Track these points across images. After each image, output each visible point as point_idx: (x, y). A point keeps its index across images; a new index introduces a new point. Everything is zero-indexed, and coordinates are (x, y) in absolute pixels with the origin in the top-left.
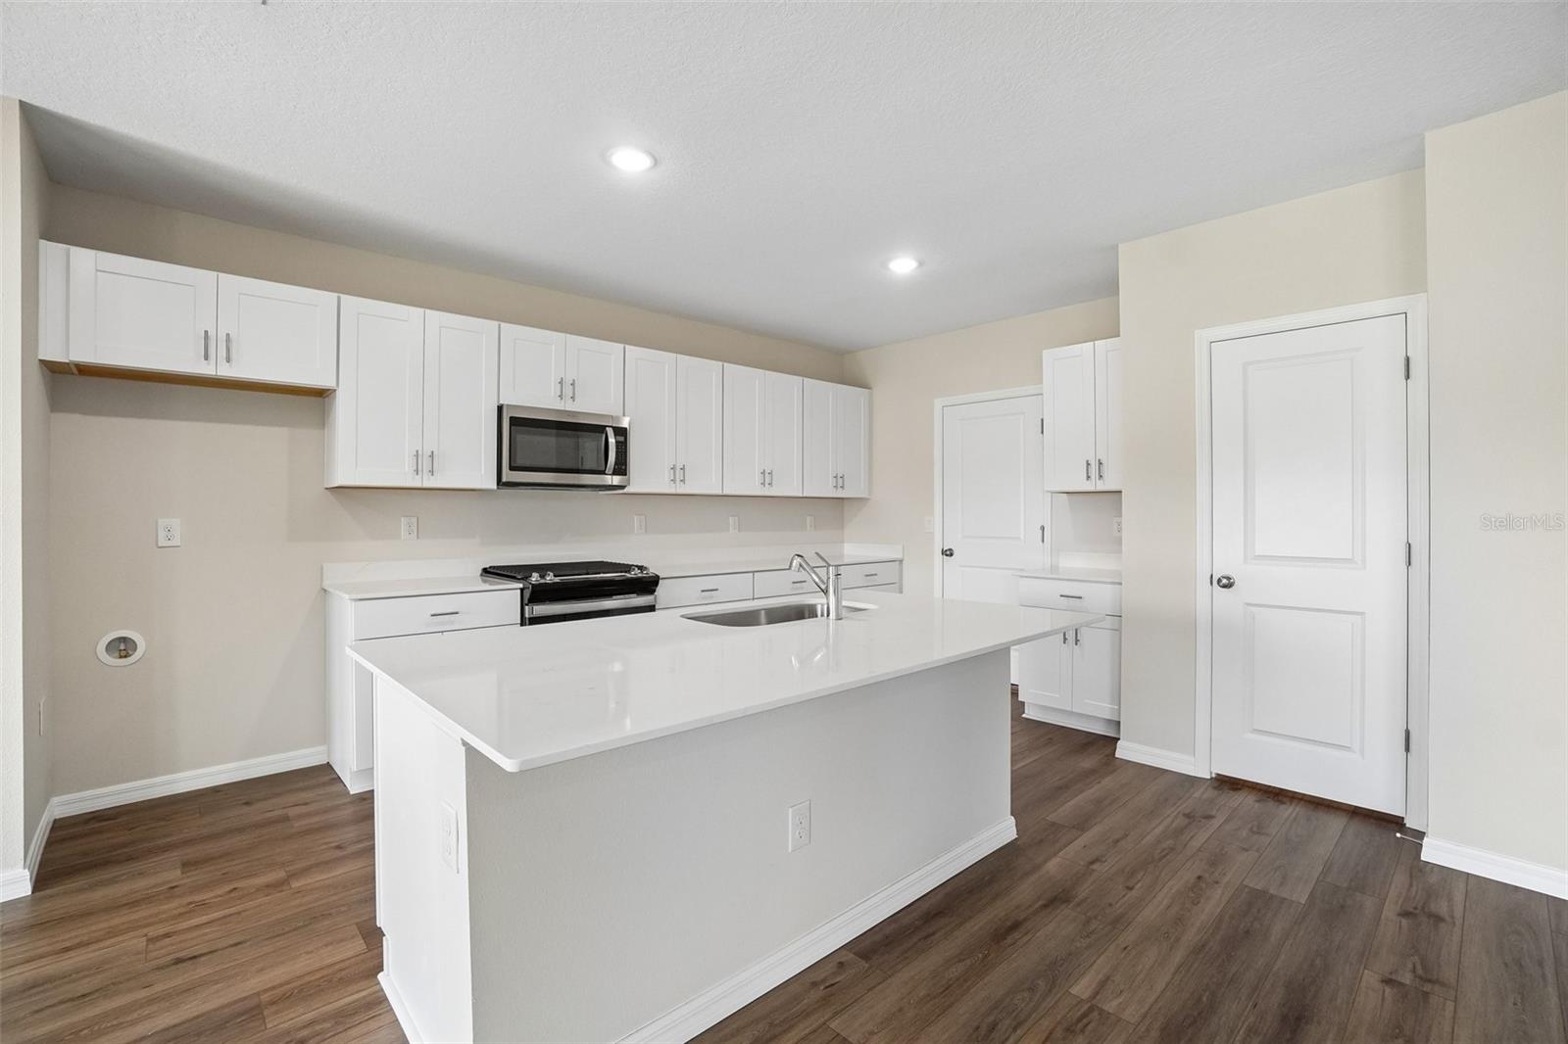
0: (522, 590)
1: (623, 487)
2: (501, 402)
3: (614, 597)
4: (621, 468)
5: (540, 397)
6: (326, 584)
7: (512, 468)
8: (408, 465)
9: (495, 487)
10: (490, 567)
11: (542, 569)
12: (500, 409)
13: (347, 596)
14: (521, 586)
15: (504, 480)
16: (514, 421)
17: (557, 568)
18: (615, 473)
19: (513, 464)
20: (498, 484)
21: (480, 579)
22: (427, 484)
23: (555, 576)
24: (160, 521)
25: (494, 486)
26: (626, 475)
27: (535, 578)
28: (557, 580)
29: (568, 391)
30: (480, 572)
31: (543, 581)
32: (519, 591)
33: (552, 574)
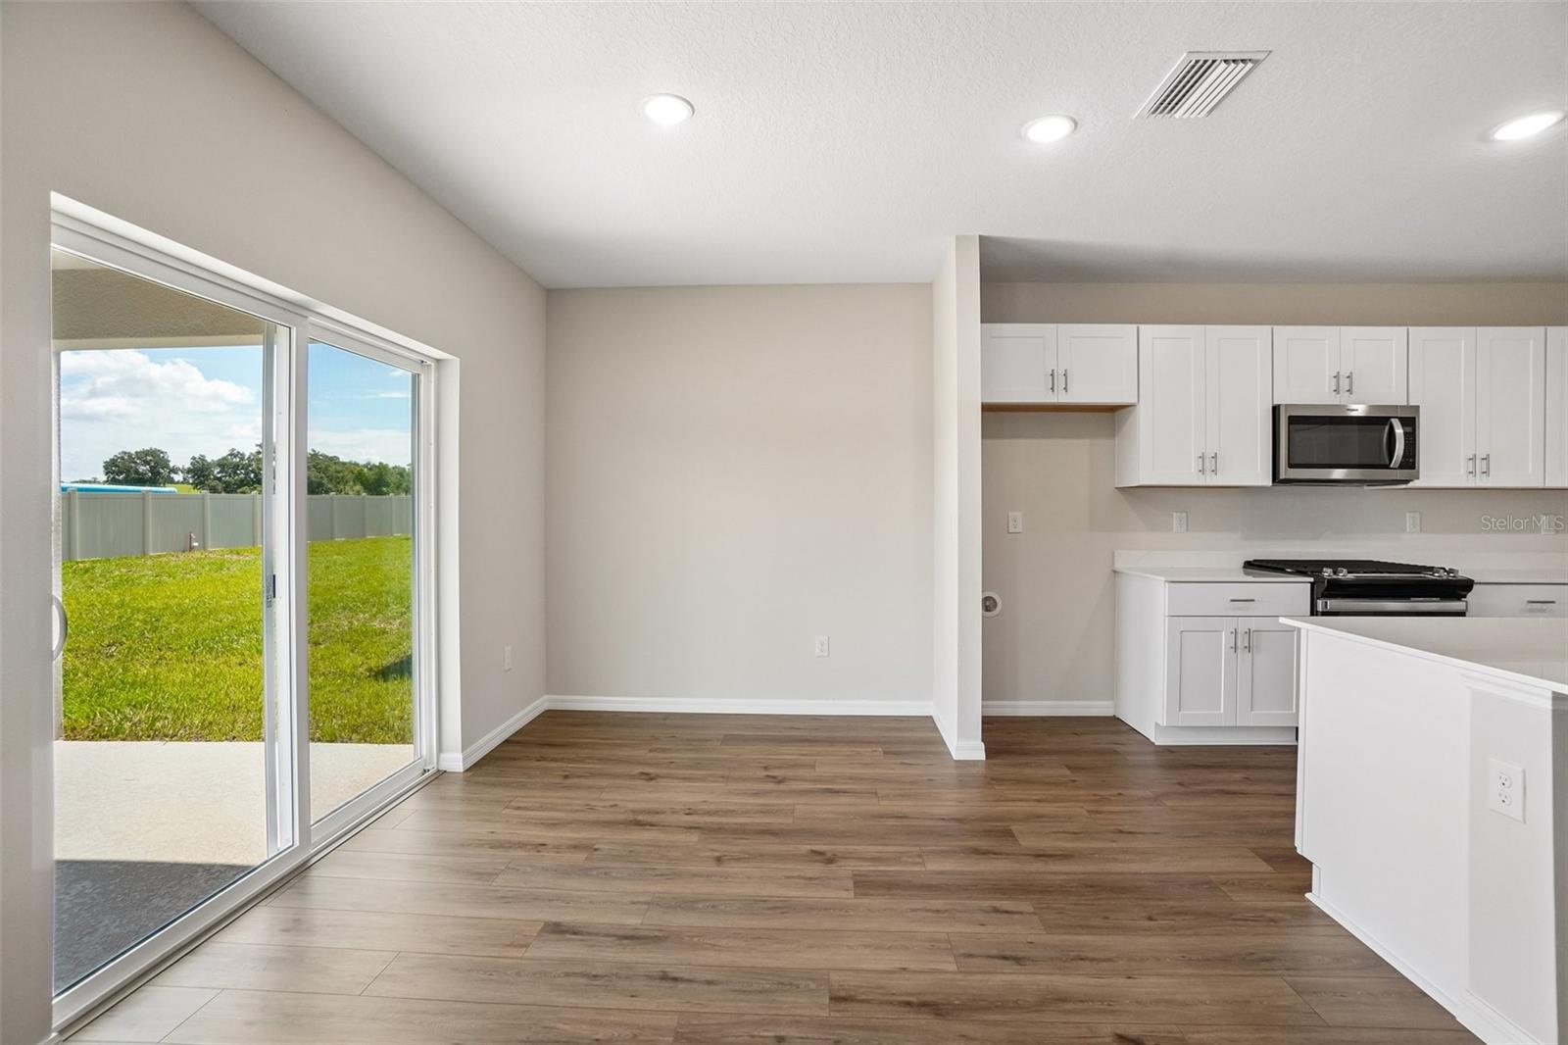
0: (1312, 584)
1: (1407, 482)
2: (1276, 403)
3: (1412, 599)
4: (1410, 461)
5: (1312, 393)
6: (1118, 566)
7: (1291, 466)
8: (1194, 465)
9: (1271, 484)
10: (1255, 561)
11: (1335, 565)
12: (1276, 410)
13: (1163, 579)
14: (1312, 580)
15: (1282, 476)
16: (1292, 420)
17: (1352, 565)
18: (1402, 466)
19: (1291, 462)
20: (1274, 480)
21: (1242, 570)
22: (1209, 483)
23: (1349, 573)
24: (1011, 514)
25: (1269, 483)
26: (1414, 468)
27: (1327, 573)
28: (1351, 576)
29: (1345, 384)
30: (1242, 565)
31: (1335, 577)
32: (1309, 585)
33: (1345, 570)
